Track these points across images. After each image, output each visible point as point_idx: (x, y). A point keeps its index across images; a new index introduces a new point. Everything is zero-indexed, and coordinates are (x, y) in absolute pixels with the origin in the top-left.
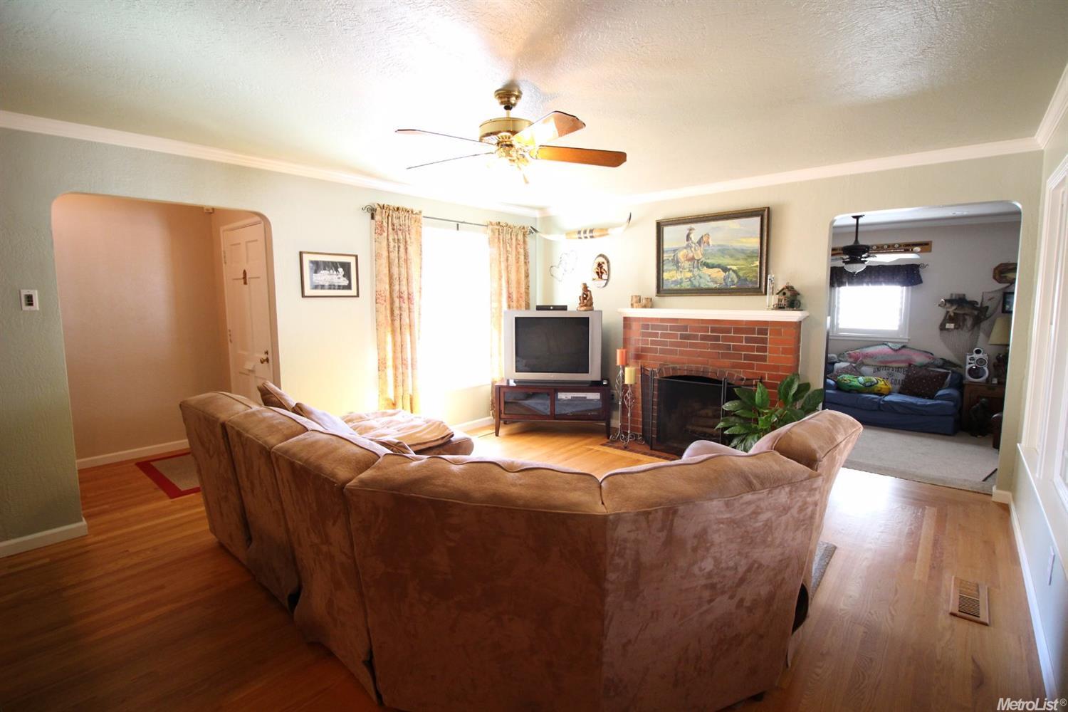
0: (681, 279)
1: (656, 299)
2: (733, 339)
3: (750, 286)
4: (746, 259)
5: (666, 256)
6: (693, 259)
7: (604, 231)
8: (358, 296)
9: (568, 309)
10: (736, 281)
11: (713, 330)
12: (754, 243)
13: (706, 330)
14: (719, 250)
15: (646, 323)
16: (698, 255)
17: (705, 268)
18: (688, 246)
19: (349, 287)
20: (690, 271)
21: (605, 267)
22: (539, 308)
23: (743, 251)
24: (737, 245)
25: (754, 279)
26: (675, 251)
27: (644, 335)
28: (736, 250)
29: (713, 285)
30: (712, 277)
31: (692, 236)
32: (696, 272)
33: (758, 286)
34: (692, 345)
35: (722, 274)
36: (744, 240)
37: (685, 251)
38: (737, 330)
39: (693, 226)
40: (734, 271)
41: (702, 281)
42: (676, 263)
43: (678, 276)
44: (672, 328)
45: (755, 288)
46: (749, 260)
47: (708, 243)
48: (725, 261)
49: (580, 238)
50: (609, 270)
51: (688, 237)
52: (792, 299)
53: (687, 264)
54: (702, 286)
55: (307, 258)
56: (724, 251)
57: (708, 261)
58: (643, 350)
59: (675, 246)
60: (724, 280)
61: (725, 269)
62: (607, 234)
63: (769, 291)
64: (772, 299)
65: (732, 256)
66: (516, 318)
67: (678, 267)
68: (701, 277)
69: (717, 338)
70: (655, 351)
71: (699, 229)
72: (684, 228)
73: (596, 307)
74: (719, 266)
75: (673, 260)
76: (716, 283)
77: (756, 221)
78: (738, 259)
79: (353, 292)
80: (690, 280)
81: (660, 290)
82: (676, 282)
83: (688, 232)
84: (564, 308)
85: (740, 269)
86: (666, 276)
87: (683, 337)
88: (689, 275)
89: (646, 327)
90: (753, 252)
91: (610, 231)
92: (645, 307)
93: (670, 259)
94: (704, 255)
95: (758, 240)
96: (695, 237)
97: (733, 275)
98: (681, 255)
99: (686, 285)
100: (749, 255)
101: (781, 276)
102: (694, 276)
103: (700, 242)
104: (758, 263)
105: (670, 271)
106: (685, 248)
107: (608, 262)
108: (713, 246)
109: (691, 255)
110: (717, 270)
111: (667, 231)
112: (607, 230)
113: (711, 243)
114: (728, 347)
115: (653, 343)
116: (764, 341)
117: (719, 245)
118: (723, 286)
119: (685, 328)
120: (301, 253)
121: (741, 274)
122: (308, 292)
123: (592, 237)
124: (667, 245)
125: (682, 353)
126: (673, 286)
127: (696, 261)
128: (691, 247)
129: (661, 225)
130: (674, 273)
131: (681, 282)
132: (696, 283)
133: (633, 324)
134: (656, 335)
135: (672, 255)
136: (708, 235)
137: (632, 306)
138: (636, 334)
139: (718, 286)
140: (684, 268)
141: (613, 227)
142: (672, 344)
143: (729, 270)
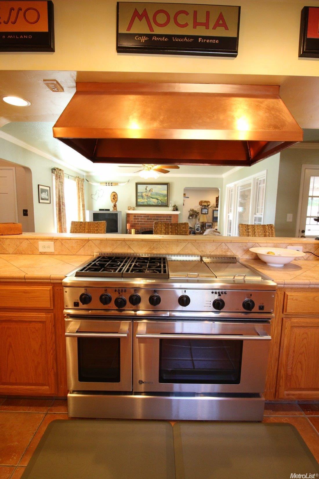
0: (144, 202)
1: (136, 208)
3: (165, 204)
4: (163, 197)
5: (139, 194)
6: (147, 196)
7: (116, 184)
8: (50, 203)
10: (160, 203)
11: (157, 217)
12: (165, 192)
13: (155, 217)
14: (156, 194)
15: (135, 215)
16: (149, 195)
17: (151, 199)
18: (146, 192)
19: (47, 200)
20: (147, 199)
21: (116, 196)
22: (100, 210)
23: (162, 194)
24: (160, 192)
25: (166, 202)
26: (142, 193)
27: (134, 219)
28: (161, 194)
29: (154, 204)
30: (154, 201)
31: (147, 189)
32: (149, 200)
33: (167, 204)
34: (149, 222)
35: (157, 201)
36: (163, 191)
38: (163, 217)
39: (148, 185)
40: (160, 200)
41: (150, 202)
42: (142, 197)
43: (143, 201)
44: (144, 217)
45: (167, 206)
46: (164, 197)
47: (152, 192)
48: (157, 197)
49: (107, 185)
50: (117, 197)
51: (146, 189)
52: (176, 209)
53: (146, 197)
54: (151, 204)
55: (40, 187)
57: (153, 197)
58: (134, 224)
59: (142, 191)
61: (157, 199)
62: (118, 185)
63: (170, 206)
64: (171, 208)
65: (159, 196)
66: (94, 214)
67: (143, 198)
68: (150, 201)
69: (158, 219)
70: (139, 224)
71: (149, 187)
72: (145, 186)
73: (118, 210)
75: (141, 196)
77: (166, 186)
78: (161, 197)
79: (48, 202)
81: (138, 205)
82: (142, 203)
83: (146, 187)
84: (109, 210)
85: (162, 200)
86: (139, 200)
87: (147, 219)
88: (146, 200)
89: (135, 216)
91: (119, 184)
92: (133, 210)
93: (140, 195)
94: (151, 195)
95: (166, 192)
96: (148, 189)
97: (160, 201)
98: (144, 194)
99: (146, 204)
100: (164, 196)
101: (173, 202)
102: (148, 201)
103: (150, 191)
104: (166, 198)
105: (140, 199)
106: (145, 192)
107: (117, 195)
108: (154, 192)
109: (147, 194)
110: (155, 199)
111: (139, 186)
112: (118, 183)
113: (153, 191)
115: (138, 221)
116: (171, 219)
117: (155, 192)
118: (157, 204)
119: (148, 217)
120: (39, 185)
121: (162, 201)
122: (41, 201)
123: (111, 185)
124: (139, 191)
125: (147, 224)
126: (141, 204)
127: (149, 197)
128: (147, 192)
129: (137, 184)
130: (141, 200)
131: (144, 203)
132: (149, 203)
133: (130, 216)
134: (139, 219)
135: (141, 194)
136: (152, 189)
137: (129, 210)
138: (132, 219)
139: (155, 204)
140: (145, 198)
141: (120, 183)
142: (144, 221)
143: (159, 199)
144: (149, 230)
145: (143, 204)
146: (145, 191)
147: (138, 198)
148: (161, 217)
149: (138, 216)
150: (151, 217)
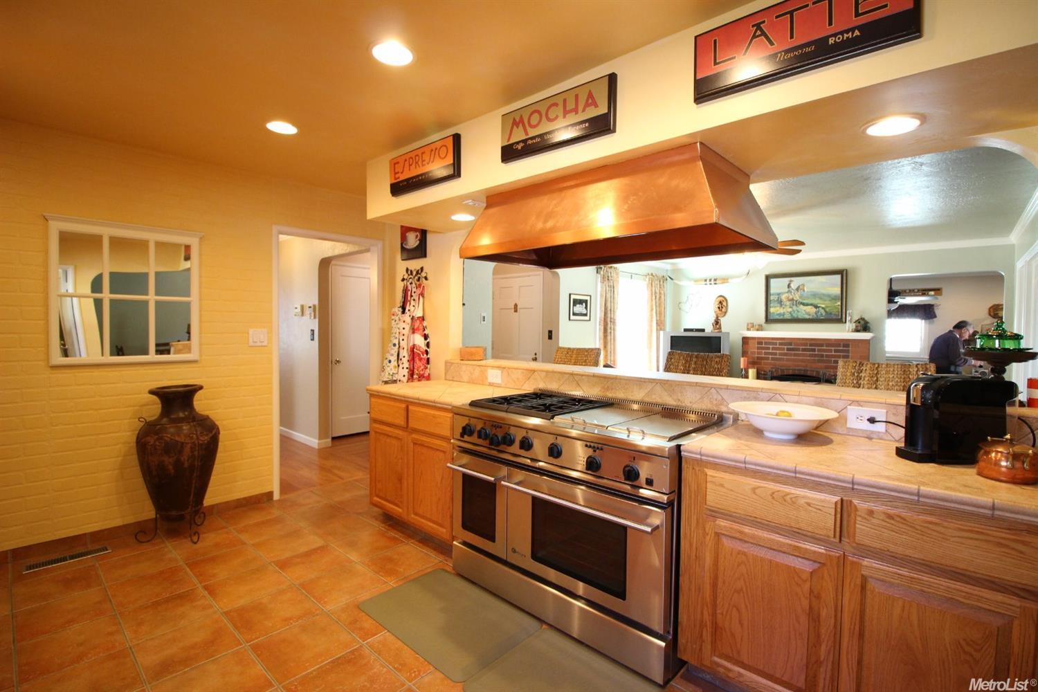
0: (784, 312)
1: (764, 325)
2: (825, 351)
3: (834, 317)
4: (830, 301)
5: (772, 298)
6: (793, 300)
7: (725, 280)
8: (590, 320)
9: (706, 331)
10: (824, 314)
11: (811, 345)
12: (836, 291)
13: (806, 345)
14: (812, 295)
15: (760, 341)
16: (797, 297)
17: (802, 306)
18: (789, 292)
19: (586, 315)
20: (791, 307)
21: (724, 304)
22: (686, 330)
23: (829, 296)
24: (824, 291)
25: (837, 313)
26: (779, 294)
27: (758, 348)
28: (823, 295)
29: (807, 317)
30: (807, 311)
31: (792, 285)
32: (795, 308)
33: (840, 317)
34: (795, 355)
35: (814, 310)
36: (830, 289)
37: (787, 294)
38: (828, 345)
39: (792, 279)
40: (823, 308)
41: (800, 314)
42: (780, 302)
43: (781, 311)
44: (780, 344)
45: (839, 319)
46: (834, 301)
47: (804, 291)
48: (816, 301)
49: (706, 284)
50: (727, 305)
51: (789, 286)
52: (864, 326)
53: (788, 303)
54: (800, 317)
55: (573, 297)
56: (815, 295)
57: (804, 301)
58: (758, 358)
59: (779, 291)
60: (816, 314)
61: (816, 307)
62: (728, 282)
63: (848, 318)
64: (850, 325)
65: (821, 298)
66: (672, 337)
67: (781, 305)
68: (798, 312)
69: (814, 350)
70: (768, 359)
71: (797, 282)
72: (786, 280)
73: (724, 330)
74: (811, 305)
75: (778, 300)
76: (810, 315)
77: (838, 277)
78: (825, 301)
79: (587, 318)
80: (790, 313)
81: (769, 320)
82: (779, 314)
83: (789, 282)
84: (703, 330)
85: (827, 307)
86: (772, 310)
87: (788, 349)
88: (790, 310)
89: (760, 343)
90: (836, 296)
91: (730, 280)
92: (758, 330)
93: (775, 299)
94: (800, 297)
95: (840, 289)
96: (794, 286)
97: (822, 311)
98: (783, 297)
99: (787, 316)
100: (834, 298)
101: (855, 312)
102: (794, 310)
103: (797, 289)
104: (839, 303)
105: (775, 307)
106: (787, 292)
107: (726, 300)
108: (808, 292)
109: (791, 297)
110: (810, 307)
111: (773, 281)
112: (727, 279)
113: (806, 290)
114: (822, 356)
115: (766, 353)
116: (848, 351)
117: (811, 292)
118: (815, 317)
119: (790, 344)
120: (570, 295)
121: (827, 310)
122: (572, 317)
123: (715, 284)
124: (773, 290)
125: (788, 360)
126: (777, 317)
127: (795, 301)
128: (791, 292)
129: (768, 278)
130: (778, 308)
131: (784, 314)
132: (795, 315)
133: (750, 341)
134: (768, 348)
135: (777, 297)
136: (803, 285)
137: (748, 329)
138: (753, 348)
139: (811, 317)
140: (786, 306)
141: (733, 277)
142: (780, 354)
143: (819, 307)
144: (791, 373)
145: (782, 317)
146: (787, 290)
147: (771, 305)
148: (822, 345)
149: (766, 343)
150: (796, 344)
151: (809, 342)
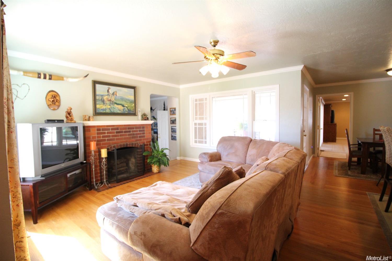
0: (106, 108)
2: (135, 131)
3: (132, 112)
4: (130, 103)
5: (97, 98)
6: (110, 100)
7: (60, 78)
10: (127, 110)
11: (129, 129)
12: (132, 98)
13: (126, 129)
14: (121, 99)
15: (99, 128)
16: (113, 99)
17: (116, 105)
18: (108, 95)
20: (110, 105)
21: (57, 98)
23: (129, 100)
24: (127, 97)
25: (133, 110)
26: (102, 96)
28: (127, 99)
29: (119, 112)
30: (118, 108)
31: (110, 91)
32: (112, 106)
33: (134, 113)
34: (121, 135)
35: (122, 108)
36: (129, 96)
37: (107, 97)
38: (136, 128)
39: (110, 87)
40: (126, 107)
41: (115, 110)
42: (103, 101)
43: (104, 107)
44: (112, 129)
45: (134, 114)
46: (131, 103)
47: (117, 95)
48: (123, 103)
50: (60, 99)
51: (108, 91)
53: (108, 102)
54: (115, 112)
56: (122, 99)
57: (117, 102)
59: (102, 94)
60: (123, 110)
61: (123, 106)
63: (138, 114)
64: (140, 117)
65: (125, 101)
66: (41, 129)
67: (104, 103)
68: (114, 108)
69: (130, 132)
70: (105, 140)
71: (113, 89)
72: (107, 87)
74: (121, 104)
75: (101, 100)
76: (120, 111)
77: (132, 90)
78: (127, 103)
80: (110, 109)
81: (96, 113)
82: (103, 110)
83: (108, 89)
84: (63, 121)
85: (129, 106)
86: (98, 106)
87: (117, 132)
88: (109, 107)
89: (99, 130)
90: (132, 101)
91: (64, 79)
92: (92, 121)
93: (100, 99)
94: (115, 99)
95: (134, 97)
96: (111, 91)
97: (126, 109)
98: (105, 98)
99: (108, 111)
100: (131, 102)
101: (141, 110)
102: (111, 107)
103: (113, 94)
104: (134, 105)
105: (100, 104)
107: (59, 96)
108: (119, 96)
109: (109, 99)
110: (120, 106)
111: (98, 86)
113: (118, 95)
114: (134, 134)
115: (103, 137)
116: (144, 131)
117: (121, 97)
118: (123, 112)
119: (118, 129)
121: (129, 108)
123: (50, 79)
124: (97, 93)
125: (117, 139)
126: (102, 111)
127: (112, 102)
128: (109, 95)
129: (95, 83)
130: (102, 105)
131: (105, 110)
132: (112, 111)
133: (91, 129)
134: (105, 133)
135: (101, 97)
136: (116, 92)
137: (85, 120)
138: (94, 133)
139: (121, 112)
140: (107, 104)
141: (68, 77)
142: (113, 136)
143: (125, 106)
144: (119, 147)
145: (104, 112)
146: (107, 93)
147: (97, 103)
148: (133, 128)
149: (103, 130)
150: (121, 129)
151: (127, 127)
